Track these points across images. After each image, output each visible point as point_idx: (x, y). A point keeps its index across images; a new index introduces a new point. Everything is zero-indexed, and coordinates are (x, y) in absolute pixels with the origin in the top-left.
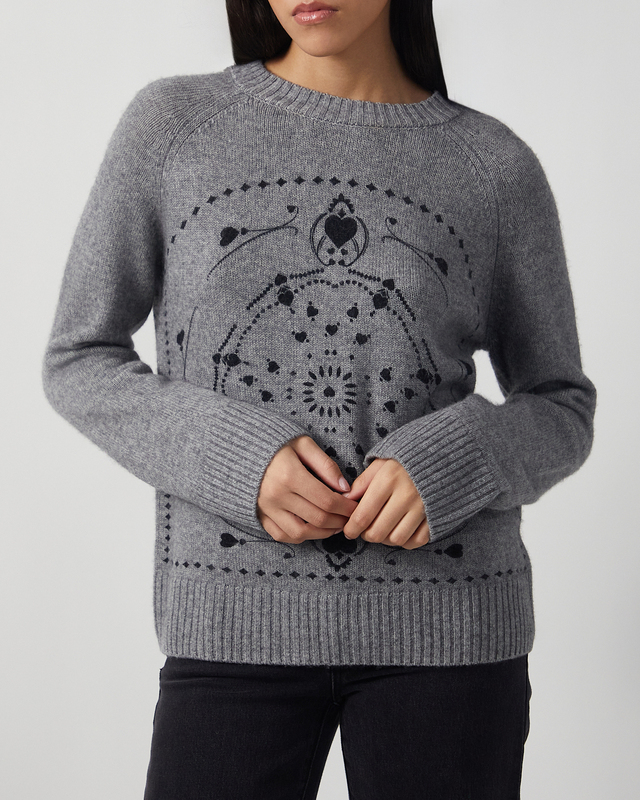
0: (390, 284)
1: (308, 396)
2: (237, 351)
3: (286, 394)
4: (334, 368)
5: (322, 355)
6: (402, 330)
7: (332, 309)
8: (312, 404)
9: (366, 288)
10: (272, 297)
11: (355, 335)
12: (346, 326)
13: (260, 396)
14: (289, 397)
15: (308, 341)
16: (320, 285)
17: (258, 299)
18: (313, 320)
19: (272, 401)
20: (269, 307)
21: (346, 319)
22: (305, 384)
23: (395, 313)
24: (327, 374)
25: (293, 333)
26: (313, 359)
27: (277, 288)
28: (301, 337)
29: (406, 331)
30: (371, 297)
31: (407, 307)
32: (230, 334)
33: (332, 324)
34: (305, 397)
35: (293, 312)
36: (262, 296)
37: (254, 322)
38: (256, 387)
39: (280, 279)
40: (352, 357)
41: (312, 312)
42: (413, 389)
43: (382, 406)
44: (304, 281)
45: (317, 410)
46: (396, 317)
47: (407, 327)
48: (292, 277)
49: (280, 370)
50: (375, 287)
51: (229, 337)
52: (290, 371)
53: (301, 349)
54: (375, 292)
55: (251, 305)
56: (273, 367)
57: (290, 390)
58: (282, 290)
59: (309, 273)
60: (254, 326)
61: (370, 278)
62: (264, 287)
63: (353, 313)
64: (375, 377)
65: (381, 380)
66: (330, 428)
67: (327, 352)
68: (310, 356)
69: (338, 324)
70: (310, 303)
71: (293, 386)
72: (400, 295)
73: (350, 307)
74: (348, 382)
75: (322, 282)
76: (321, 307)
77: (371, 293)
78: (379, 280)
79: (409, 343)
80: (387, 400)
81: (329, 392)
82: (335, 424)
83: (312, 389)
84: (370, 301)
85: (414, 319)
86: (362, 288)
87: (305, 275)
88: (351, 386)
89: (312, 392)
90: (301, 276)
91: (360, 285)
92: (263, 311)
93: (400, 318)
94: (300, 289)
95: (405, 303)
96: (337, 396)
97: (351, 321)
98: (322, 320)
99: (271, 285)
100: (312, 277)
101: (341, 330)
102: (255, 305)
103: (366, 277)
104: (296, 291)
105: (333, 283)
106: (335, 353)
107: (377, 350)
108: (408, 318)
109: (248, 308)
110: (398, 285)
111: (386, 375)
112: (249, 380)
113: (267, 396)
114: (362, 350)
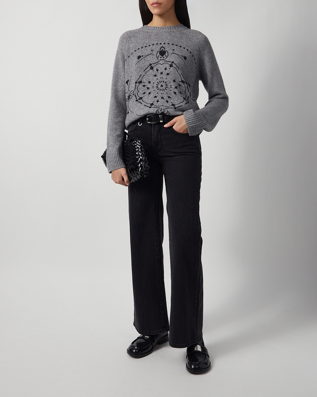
0: (173, 62)
1: (157, 87)
2: (141, 80)
3: (152, 87)
4: (163, 81)
5: (160, 79)
7: (161, 69)
10: (149, 68)
11: (166, 73)
12: (164, 72)
15: (157, 76)
20: (148, 70)
22: (156, 85)
24: (161, 82)
28: (155, 76)
29: (177, 71)
31: (177, 66)
33: (162, 72)
35: (153, 71)
36: (147, 68)
38: (146, 87)
39: (150, 65)
40: (166, 78)
41: (157, 70)
45: (159, 90)
46: (175, 69)
48: (153, 64)
49: (151, 83)
50: (170, 63)
51: (139, 78)
52: (153, 83)
53: (155, 78)
56: (149, 82)
58: (151, 67)
60: (145, 75)
62: (147, 66)
63: (166, 69)
64: (172, 82)
68: (157, 79)
70: (157, 68)
71: (154, 85)
72: (175, 64)
74: (166, 83)
75: (159, 64)
76: (159, 69)
79: (178, 74)
81: (162, 86)
83: (158, 85)
84: (169, 66)
85: (179, 69)
86: (167, 64)
90: (155, 63)
94: (155, 66)
98: (159, 72)
100: (157, 63)
102: (145, 70)
103: (168, 62)
105: (161, 64)
106: (163, 78)
108: (177, 69)
110: (175, 62)
111: (174, 81)
112: (144, 86)
113: (148, 88)
114: (168, 76)
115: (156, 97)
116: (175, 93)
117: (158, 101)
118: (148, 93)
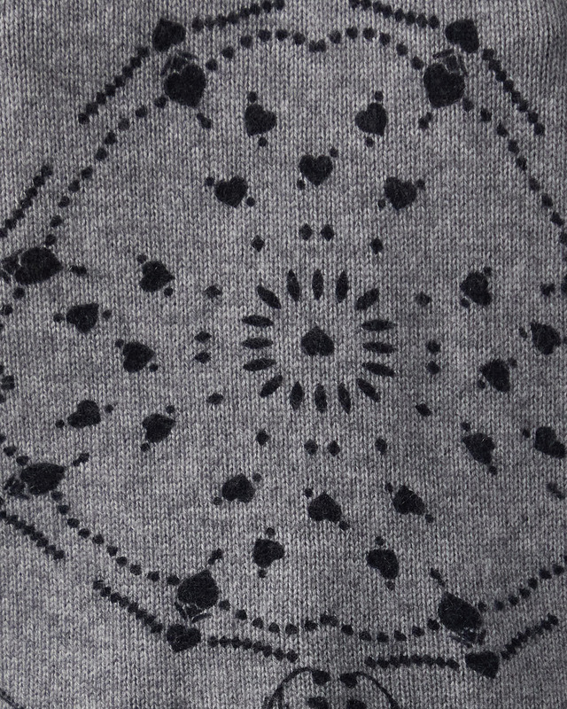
0: (464, 33)
1: (256, 355)
2: (51, 240)
3: (193, 349)
4: (329, 277)
5: (291, 240)
6: (510, 164)
7: (314, 109)
8: (269, 374)
9: (402, 50)
10: (146, 85)
11: (381, 182)
12: (355, 158)
13: (117, 358)
14: (203, 358)
15: (251, 202)
16: (276, 45)
17: (111, 91)
18: (263, 143)
19: (154, 368)
20: (141, 113)
21: (355, 140)
22: (249, 321)
23: (486, 116)
24: (307, 291)
25: (209, 181)
26: (269, 250)
27: (160, 59)
28: (232, 192)
29: (521, 164)
30: (419, 75)
31: (516, 97)
32: (32, 193)
33: (316, 153)
34: (250, 355)
35: (206, 124)
36: (119, 82)
37: (101, 155)
38: (106, 333)
39: (168, 33)
40: (377, 245)
41: (259, 121)
42: (556, 325)
43: (474, 375)
44: (233, 35)
45: (283, 393)
46: (490, 128)
47: (524, 153)
48: (197, 25)
49: (175, 285)
50: (424, 44)
51: (26, 203)
52: (205, 286)
53: (234, 224)
54: (427, 59)
55: (91, 109)
56: (155, 277)
57: (203, 337)
58: (174, 63)
59: (245, 13)
60: (102, 168)
61: (410, 19)
62: (127, 56)
63: (373, 120)
64: (446, 295)
65: (465, 304)
66: (322, 443)
67: (306, 232)
68: (258, 244)
69: (334, 153)
70: (253, 97)
71: (212, 326)
72: (494, 66)
73: (363, 103)
74: (370, 314)
75: (281, 35)
76: (282, 108)
77: (417, 64)
78: (434, 22)
79: (532, 199)
80: (485, 357)
81: (318, 343)
82: (336, 432)
83: (269, 333)
84: (417, 86)
85: (539, 130)
86: (392, 50)
87: (233, 19)
88: (380, 325)
89: (266, 343)
90: (222, 21)
91: (385, 39)
92: (124, 124)
93: (501, 131)
94: (222, 61)
95: (509, 86)
96: (340, 353)
97: (369, 143)
98: (288, 142)
99: (143, 52)
100: (252, 25)
101: (343, 170)
102: (101, 111)
103: (399, 15)
104: (212, 66)
105: (312, 37)
106: (328, 233)
107: (446, 223)
108: (522, 129)
109: (83, 119)
110: (488, 37)
111: (477, 289)
112: (84, 317)
113: (137, 357)
114: (403, 224)
115: (238, 489)
116: (480, 447)
117: (266, 553)
118: (129, 418)
